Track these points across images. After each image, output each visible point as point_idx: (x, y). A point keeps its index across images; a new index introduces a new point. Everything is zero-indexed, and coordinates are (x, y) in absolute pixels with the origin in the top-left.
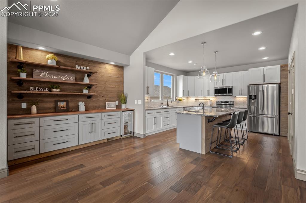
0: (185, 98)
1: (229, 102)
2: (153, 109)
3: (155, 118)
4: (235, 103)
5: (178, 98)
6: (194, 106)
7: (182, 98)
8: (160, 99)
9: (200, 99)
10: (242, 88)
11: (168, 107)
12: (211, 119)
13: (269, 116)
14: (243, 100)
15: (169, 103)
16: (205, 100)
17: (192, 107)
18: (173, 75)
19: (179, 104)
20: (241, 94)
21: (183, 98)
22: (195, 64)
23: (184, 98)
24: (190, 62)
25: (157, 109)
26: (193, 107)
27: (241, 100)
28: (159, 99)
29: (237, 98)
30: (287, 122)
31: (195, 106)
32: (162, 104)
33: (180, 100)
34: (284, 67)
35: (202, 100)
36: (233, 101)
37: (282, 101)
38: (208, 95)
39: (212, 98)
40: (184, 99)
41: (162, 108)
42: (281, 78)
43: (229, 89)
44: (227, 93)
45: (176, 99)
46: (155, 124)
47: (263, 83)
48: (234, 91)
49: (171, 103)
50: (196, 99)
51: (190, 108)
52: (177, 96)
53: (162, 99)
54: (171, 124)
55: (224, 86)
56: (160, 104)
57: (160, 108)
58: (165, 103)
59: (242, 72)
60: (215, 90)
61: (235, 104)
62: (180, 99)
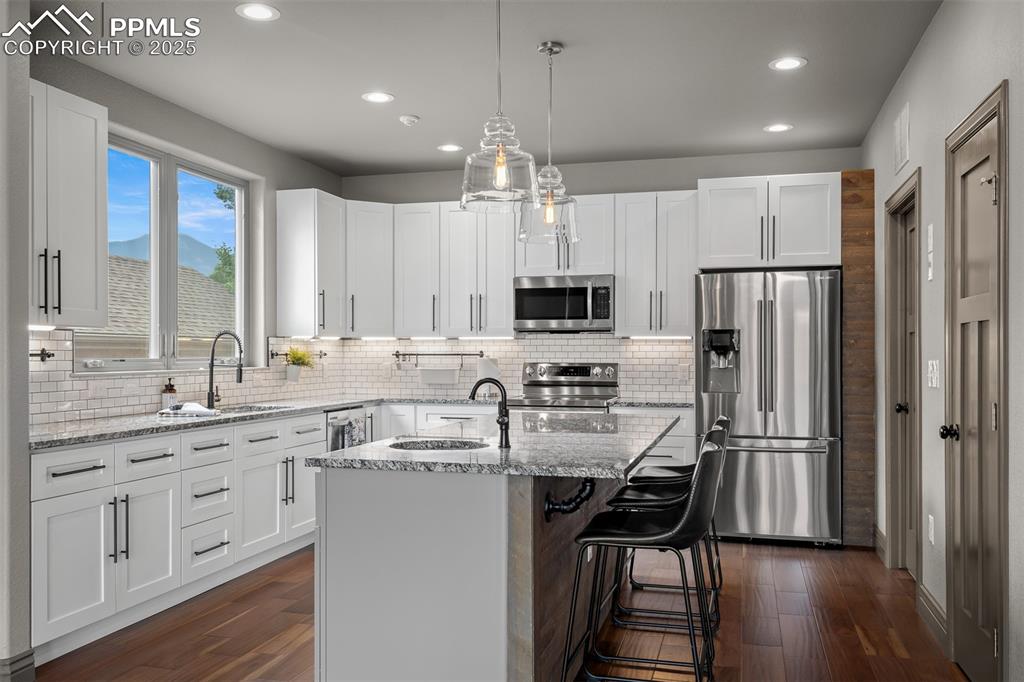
0: (329, 343)
1: (597, 370)
2: (101, 437)
3: (120, 505)
4: (621, 374)
5: (285, 348)
6: (391, 401)
7: (306, 343)
8: (154, 354)
9: (421, 349)
10: (662, 287)
11: (216, 414)
12: (566, 499)
13: (796, 444)
14: (663, 355)
15: (225, 380)
16: (458, 360)
17: (379, 402)
18: (246, 185)
19: (290, 385)
20: (658, 323)
21: (318, 348)
22: (404, 120)
23: (324, 348)
24: (378, 97)
25: (138, 433)
26: (383, 407)
27: (656, 355)
28: (145, 353)
29: (635, 348)
30: (870, 473)
31: (400, 401)
32: (170, 389)
33: (298, 361)
34: (855, 185)
35: (435, 360)
36: (615, 365)
37: (850, 362)
38: (478, 325)
39: (496, 348)
40: (322, 355)
41: (171, 421)
42: (845, 241)
43: (595, 290)
44: (586, 317)
45: (271, 355)
46: (120, 552)
47: (764, 264)
48: (620, 304)
49: (240, 380)
50: (397, 355)
51: (370, 410)
52: (273, 332)
53: (168, 354)
54: (243, 542)
55: (570, 273)
56: (154, 391)
57: (156, 421)
58: (191, 379)
59: (660, 193)
60: (521, 294)
61: (622, 380)
62: (301, 350)
